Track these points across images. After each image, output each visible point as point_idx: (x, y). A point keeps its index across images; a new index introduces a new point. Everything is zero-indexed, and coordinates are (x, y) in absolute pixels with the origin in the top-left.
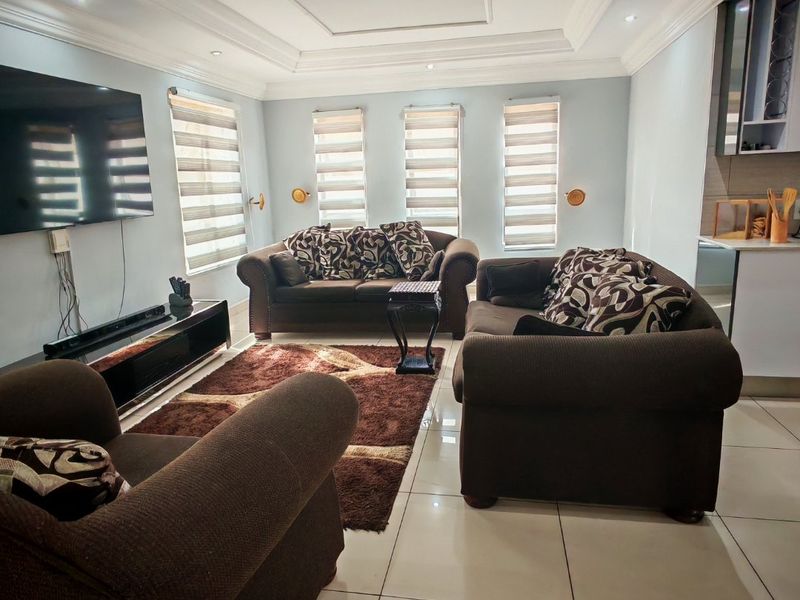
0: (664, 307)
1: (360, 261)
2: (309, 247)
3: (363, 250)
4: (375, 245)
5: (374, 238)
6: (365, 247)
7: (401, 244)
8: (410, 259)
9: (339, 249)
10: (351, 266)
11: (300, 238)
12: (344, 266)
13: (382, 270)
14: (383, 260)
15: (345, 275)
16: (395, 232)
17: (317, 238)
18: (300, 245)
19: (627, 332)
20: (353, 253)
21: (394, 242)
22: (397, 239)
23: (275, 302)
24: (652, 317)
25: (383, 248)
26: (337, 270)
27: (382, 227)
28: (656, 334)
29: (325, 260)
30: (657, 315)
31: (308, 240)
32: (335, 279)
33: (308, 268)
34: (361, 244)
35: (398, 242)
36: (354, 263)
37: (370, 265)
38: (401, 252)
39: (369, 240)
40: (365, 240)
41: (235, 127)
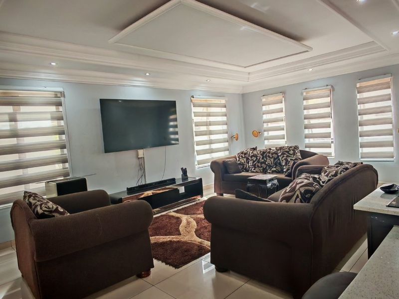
0: (303, 192)
1: (265, 164)
2: (245, 157)
3: (267, 159)
4: (273, 157)
5: (272, 154)
6: (268, 158)
7: (284, 157)
8: (286, 164)
9: (257, 159)
10: (261, 167)
11: (242, 153)
12: (258, 166)
13: (275, 169)
14: (276, 164)
15: (258, 171)
16: (282, 151)
17: (248, 153)
18: (242, 156)
19: (287, 202)
20: (263, 161)
21: (280, 156)
22: (282, 154)
23: (223, 180)
24: (297, 197)
25: (276, 159)
26: (255, 168)
27: (276, 148)
28: (298, 204)
29: (251, 163)
30: (299, 195)
31: (245, 154)
32: (253, 172)
33: (243, 167)
34: (266, 156)
35: (282, 156)
36: (263, 165)
37: (270, 167)
38: (283, 161)
39: (270, 155)
40: (268, 154)
41: (225, 107)
